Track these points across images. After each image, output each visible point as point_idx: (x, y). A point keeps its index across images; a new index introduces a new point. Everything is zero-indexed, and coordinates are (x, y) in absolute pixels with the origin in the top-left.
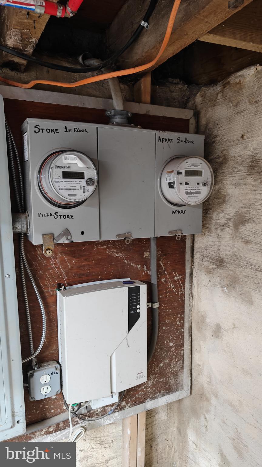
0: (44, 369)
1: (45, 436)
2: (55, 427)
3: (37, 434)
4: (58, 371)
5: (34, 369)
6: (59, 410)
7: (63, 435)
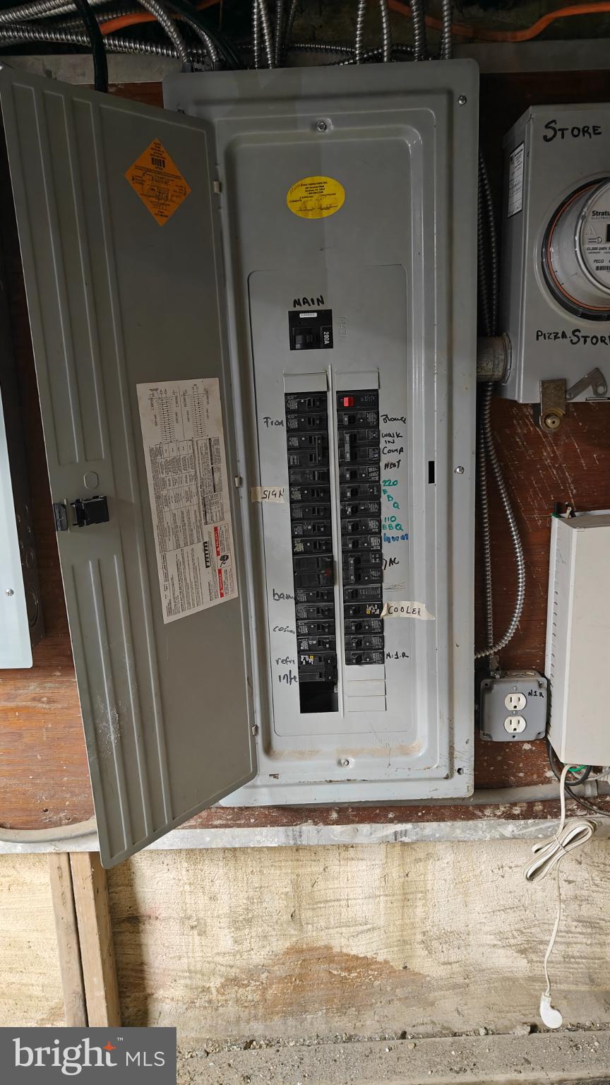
0: (514, 681)
1: (503, 820)
2: (524, 809)
3: (488, 812)
4: (544, 694)
5: (494, 677)
6: (535, 776)
7: (541, 829)
